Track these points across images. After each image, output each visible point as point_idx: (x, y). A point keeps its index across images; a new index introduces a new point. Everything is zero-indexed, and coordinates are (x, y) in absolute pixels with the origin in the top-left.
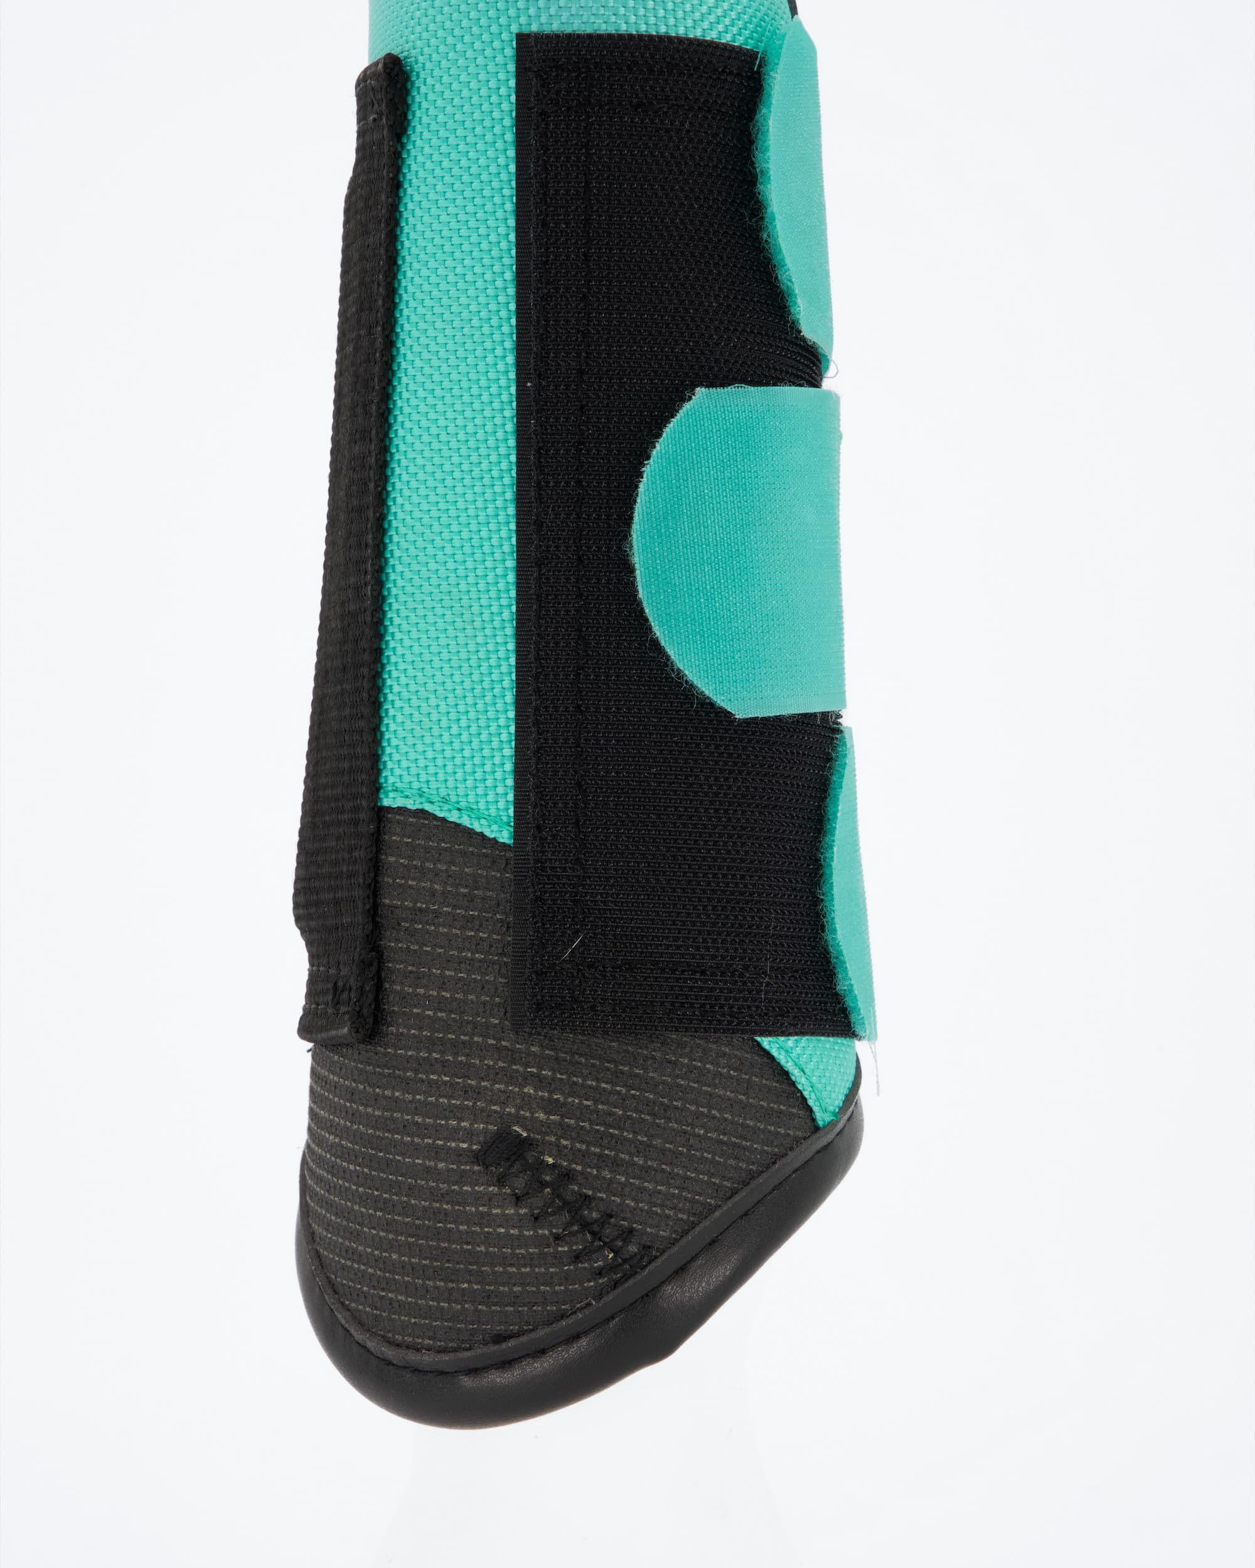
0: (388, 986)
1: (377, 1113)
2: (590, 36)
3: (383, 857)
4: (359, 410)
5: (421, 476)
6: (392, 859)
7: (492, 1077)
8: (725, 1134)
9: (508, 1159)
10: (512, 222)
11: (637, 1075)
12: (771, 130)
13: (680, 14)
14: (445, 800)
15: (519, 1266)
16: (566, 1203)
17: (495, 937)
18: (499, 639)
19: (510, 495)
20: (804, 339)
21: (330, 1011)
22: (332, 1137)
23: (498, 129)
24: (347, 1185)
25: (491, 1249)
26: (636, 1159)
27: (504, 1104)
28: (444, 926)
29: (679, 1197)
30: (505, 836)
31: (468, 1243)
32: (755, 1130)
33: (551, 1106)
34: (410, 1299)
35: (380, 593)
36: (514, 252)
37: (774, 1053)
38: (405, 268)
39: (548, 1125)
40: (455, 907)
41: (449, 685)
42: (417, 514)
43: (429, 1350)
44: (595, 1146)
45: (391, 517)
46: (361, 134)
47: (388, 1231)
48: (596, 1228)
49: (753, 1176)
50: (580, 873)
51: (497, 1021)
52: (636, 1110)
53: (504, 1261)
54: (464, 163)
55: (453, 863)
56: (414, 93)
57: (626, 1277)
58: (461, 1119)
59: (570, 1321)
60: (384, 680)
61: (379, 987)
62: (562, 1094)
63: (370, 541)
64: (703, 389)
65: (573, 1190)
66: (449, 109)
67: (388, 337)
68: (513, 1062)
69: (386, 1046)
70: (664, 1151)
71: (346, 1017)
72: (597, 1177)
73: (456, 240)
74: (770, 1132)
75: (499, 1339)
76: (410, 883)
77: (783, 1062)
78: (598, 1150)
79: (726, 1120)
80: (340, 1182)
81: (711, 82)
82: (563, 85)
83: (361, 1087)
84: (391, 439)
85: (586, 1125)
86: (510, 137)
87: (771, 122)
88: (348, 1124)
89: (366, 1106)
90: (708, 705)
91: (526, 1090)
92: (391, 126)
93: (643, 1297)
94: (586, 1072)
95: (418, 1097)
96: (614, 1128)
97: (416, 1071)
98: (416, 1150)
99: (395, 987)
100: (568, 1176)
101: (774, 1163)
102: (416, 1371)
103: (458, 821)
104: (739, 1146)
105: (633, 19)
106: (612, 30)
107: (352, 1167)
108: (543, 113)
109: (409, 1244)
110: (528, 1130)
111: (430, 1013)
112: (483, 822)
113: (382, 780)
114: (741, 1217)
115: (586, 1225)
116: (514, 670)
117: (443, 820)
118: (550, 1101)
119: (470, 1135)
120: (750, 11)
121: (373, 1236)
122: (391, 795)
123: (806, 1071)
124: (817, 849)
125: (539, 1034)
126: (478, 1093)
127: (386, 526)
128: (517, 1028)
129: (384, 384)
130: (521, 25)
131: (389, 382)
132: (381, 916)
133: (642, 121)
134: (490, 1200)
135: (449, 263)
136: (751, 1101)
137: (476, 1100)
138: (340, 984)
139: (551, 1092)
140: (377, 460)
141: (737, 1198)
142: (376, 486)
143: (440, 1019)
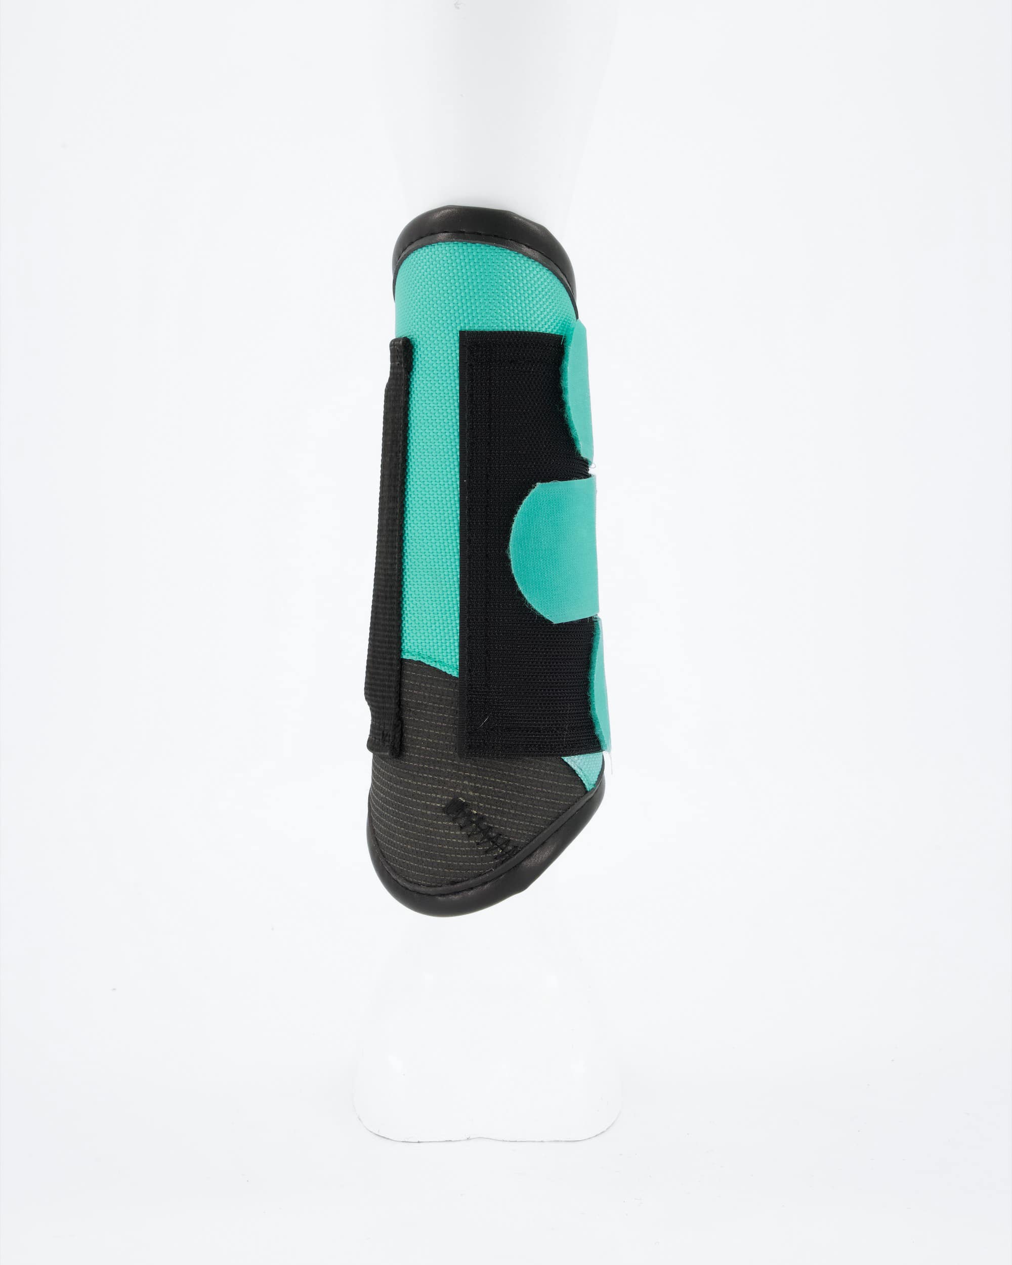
0: (405, 735)
1: (401, 788)
2: (491, 332)
3: (403, 680)
4: (392, 488)
5: (419, 518)
6: (407, 681)
7: (450, 776)
8: (548, 798)
9: (457, 811)
10: (458, 411)
11: (511, 776)
12: (568, 371)
13: (529, 322)
14: (429, 657)
15: (462, 855)
16: (482, 830)
17: (451, 716)
18: (452, 589)
19: (457, 528)
20: (582, 458)
21: (381, 743)
22: (382, 794)
23: (451, 371)
24: (388, 815)
25: (450, 847)
26: (511, 811)
27: (455, 788)
28: (429, 711)
29: (529, 826)
30: (455, 674)
31: (440, 845)
32: (561, 796)
33: (475, 789)
34: (415, 865)
35: (401, 567)
36: (458, 424)
37: (569, 763)
38: (412, 428)
39: (474, 797)
40: (434, 703)
41: (431, 609)
42: (417, 534)
43: (423, 885)
44: (494, 806)
45: (406, 535)
46: (392, 367)
47: (406, 836)
48: (494, 840)
49: (560, 815)
50: (487, 690)
51: (452, 753)
52: (511, 790)
53: (456, 852)
54: (437, 385)
55: (433, 684)
56: (415, 354)
57: (507, 859)
58: (437, 794)
59: (483, 877)
60: (403, 605)
61: (402, 735)
62: (480, 784)
63: (397, 546)
64: (540, 483)
65: (485, 825)
66: (430, 362)
67: (404, 458)
68: (459, 770)
69: (405, 761)
70: (523, 807)
71: (388, 748)
72: (494, 819)
73: (433, 418)
74: (567, 796)
75: (453, 883)
76: (415, 692)
77: (573, 767)
78: (495, 808)
79: (549, 792)
80: (386, 813)
81: (542, 350)
82: (480, 353)
83: (394, 776)
84: (406, 502)
85: (490, 797)
86: (457, 374)
87: (568, 368)
88: (389, 791)
89: (397, 784)
90: (542, 619)
91: (465, 782)
92: (406, 368)
93: (513, 867)
94: (490, 774)
95: (419, 783)
96: (502, 798)
97: (418, 772)
98: (418, 805)
99: (408, 736)
100: (482, 818)
101: (569, 808)
102: (418, 893)
103: (435, 667)
104: (554, 803)
105: (509, 324)
106: (500, 329)
107: (391, 808)
108: (471, 365)
109: (416, 843)
110: (465, 799)
111: (424, 748)
112: (446, 667)
113: (402, 647)
114: (555, 832)
115: (490, 839)
116: (459, 603)
117: (429, 665)
118: (475, 787)
119: (441, 800)
120: (559, 318)
121: (400, 837)
122: (407, 654)
123: (583, 769)
124: (587, 675)
125: (470, 759)
126: (445, 783)
127: (404, 539)
128: (461, 756)
129: (402, 478)
130: (461, 327)
131: (405, 477)
132: (403, 706)
133: (514, 368)
134: (449, 828)
135: (431, 427)
136: (560, 784)
137: (444, 786)
138: (385, 732)
139: (475, 783)
140: (400, 511)
141: (553, 824)
142: (400, 522)
143: (428, 751)
